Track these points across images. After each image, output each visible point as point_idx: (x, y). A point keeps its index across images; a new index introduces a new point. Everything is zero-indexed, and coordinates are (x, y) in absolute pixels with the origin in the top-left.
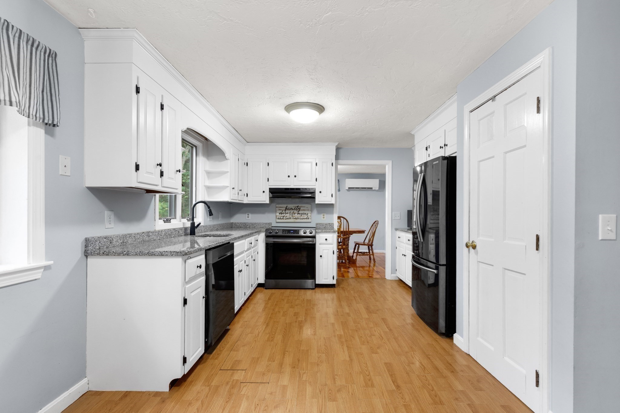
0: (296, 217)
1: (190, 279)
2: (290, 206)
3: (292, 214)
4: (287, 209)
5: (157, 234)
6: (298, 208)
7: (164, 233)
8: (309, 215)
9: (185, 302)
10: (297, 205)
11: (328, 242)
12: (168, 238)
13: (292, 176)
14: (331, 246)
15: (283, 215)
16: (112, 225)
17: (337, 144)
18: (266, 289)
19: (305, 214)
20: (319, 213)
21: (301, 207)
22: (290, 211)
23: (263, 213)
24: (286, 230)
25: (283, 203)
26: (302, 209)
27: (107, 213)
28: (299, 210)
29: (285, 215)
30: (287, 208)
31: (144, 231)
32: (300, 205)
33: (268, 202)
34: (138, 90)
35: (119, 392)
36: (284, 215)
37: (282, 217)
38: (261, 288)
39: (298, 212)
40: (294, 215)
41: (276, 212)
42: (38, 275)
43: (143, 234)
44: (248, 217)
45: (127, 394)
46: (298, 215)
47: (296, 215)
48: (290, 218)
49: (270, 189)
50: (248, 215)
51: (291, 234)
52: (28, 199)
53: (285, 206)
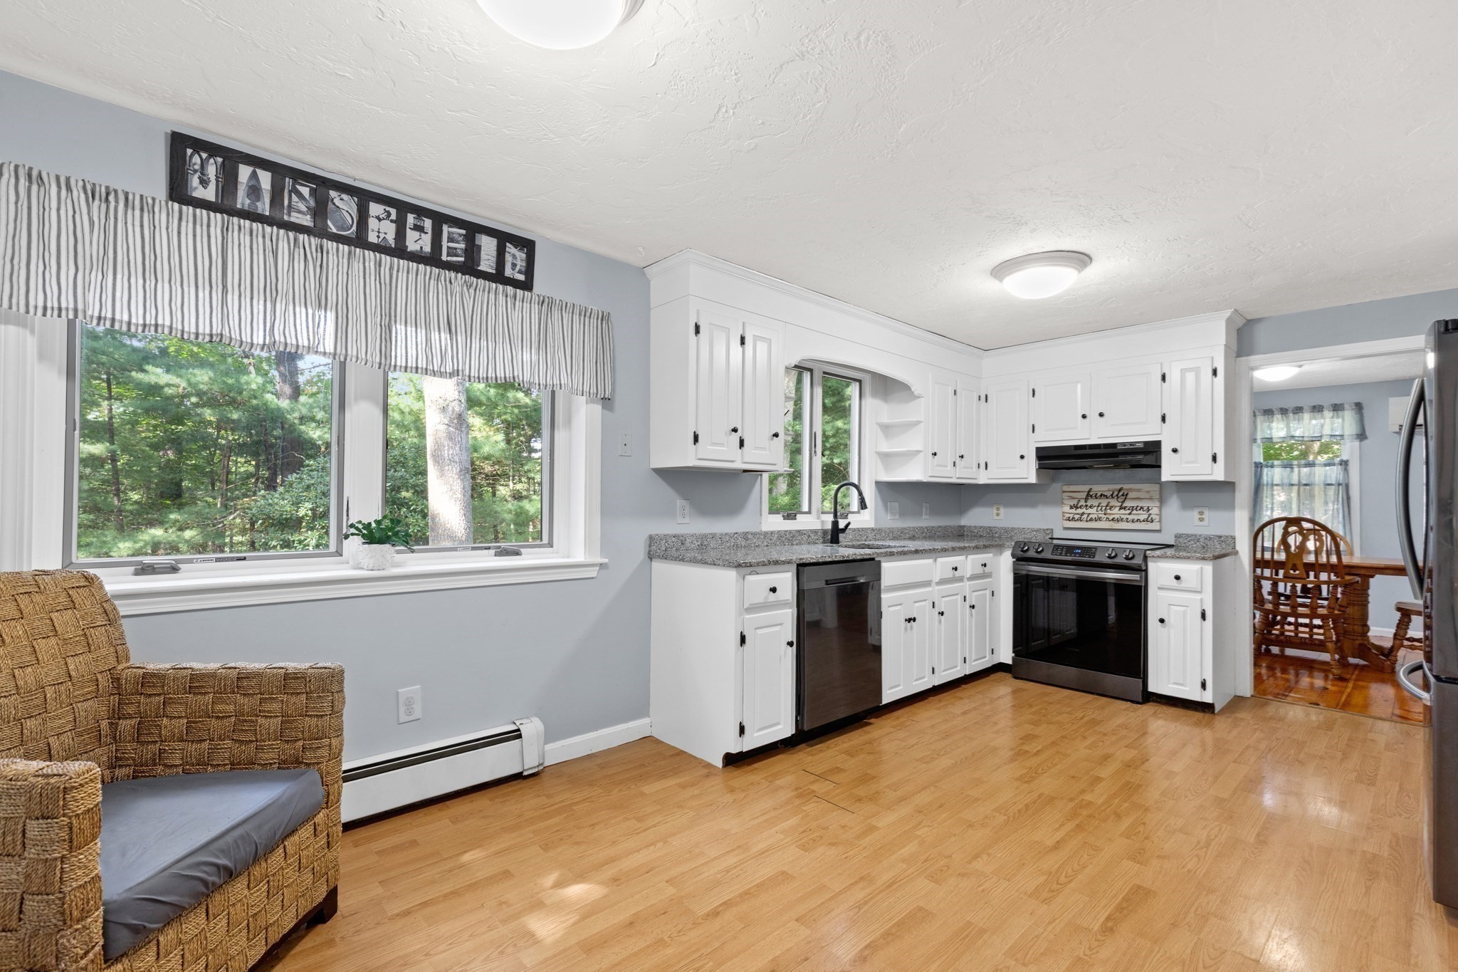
0: (1116, 516)
1: (751, 606)
2: (1097, 489)
3: (1104, 508)
4: (1091, 496)
5: (762, 537)
6: (1121, 493)
7: (776, 536)
8: (1155, 511)
9: (743, 640)
10: (1118, 487)
11: (1184, 584)
12: (785, 545)
13: (1093, 416)
14: (1198, 597)
15: (1080, 511)
16: (687, 520)
17: (1228, 313)
18: (1016, 678)
19: (1142, 508)
20: (1186, 506)
21: (1131, 490)
22: (1099, 501)
23: (1033, 505)
24: (1063, 547)
25: (1079, 483)
26: (1131, 495)
27: (680, 502)
28: (1125, 498)
29: (1087, 511)
30: (1091, 493)
31: (740, 530)
32: (1125, 487)
33: (1032, 479)
34: (697, 330)
35: (676, 748)
36: (1084, 510)
37: (1077, 517)
38: (1004, 673)
39: (1120, 504)
40: (1109, 511)
41: (1063, 503)
42: (593, 572)
43: (736, 535)
44: (998, 515)
45: (680, 753)
46: (1122, 511)
47: (1116, 510)
48: (1100, 519)
49: (1038, 449)
50: (998, 509)
51: (1075, 556)
52: (585, 486)
53: (1086, 488)
